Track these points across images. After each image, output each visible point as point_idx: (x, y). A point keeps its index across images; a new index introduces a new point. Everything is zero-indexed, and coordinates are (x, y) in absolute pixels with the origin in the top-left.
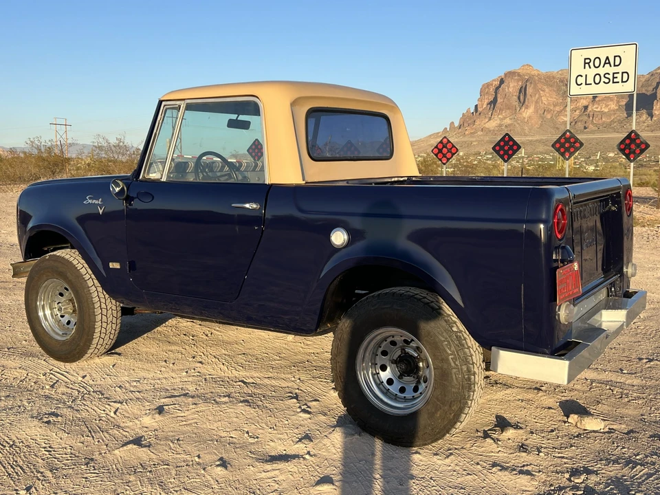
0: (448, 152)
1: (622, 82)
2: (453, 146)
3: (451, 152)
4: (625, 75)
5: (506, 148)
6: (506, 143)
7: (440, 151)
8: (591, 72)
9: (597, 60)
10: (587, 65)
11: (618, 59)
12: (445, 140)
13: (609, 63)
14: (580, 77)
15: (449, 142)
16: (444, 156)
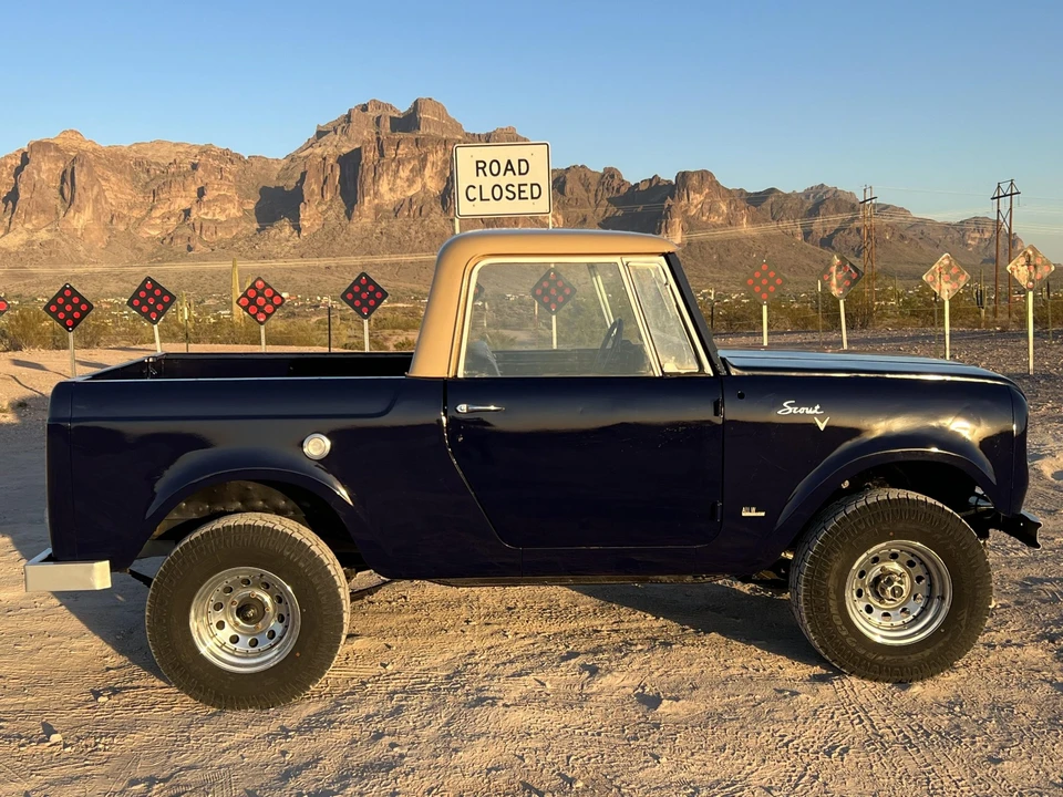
0: (267, 302)
1: (533, 198)
2: (276, 293)
3: (272, 303)
4: (535, 188)
5: (364, 296)
6: (363, 288)
7: (252, 301)
8: (487, 182)
9: (495, 165)
10: (480, 171)
11: (523, 163)
12: (260, 283)
13: (512, 169)
14: (471, 189)
15: (267, 285)
16: (260, 309)
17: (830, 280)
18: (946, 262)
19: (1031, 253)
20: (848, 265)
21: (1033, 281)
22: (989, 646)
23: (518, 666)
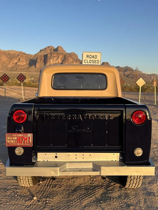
8: (89, 59)
11: (96, 56)
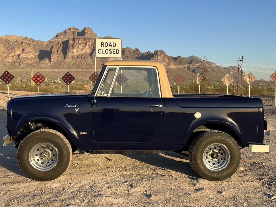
0: (40, 79)
1: (117, 53)
2: (43, 77)
3: (42, 80)
4: (117, 51)
5: (68, 78)
6: (68, 76)
7: (36, 79)
9: (106, 44)
10: (102, 45)
12: (38, 74)
13: (111, 45)
15: (40, 74)
16: (38, 81)
17: (197, 79)
18: (228, 76)
19: (250, 74)
20: (202, 76)
21: (250, 82)
22: (243, 181)
23: (110, 184)
